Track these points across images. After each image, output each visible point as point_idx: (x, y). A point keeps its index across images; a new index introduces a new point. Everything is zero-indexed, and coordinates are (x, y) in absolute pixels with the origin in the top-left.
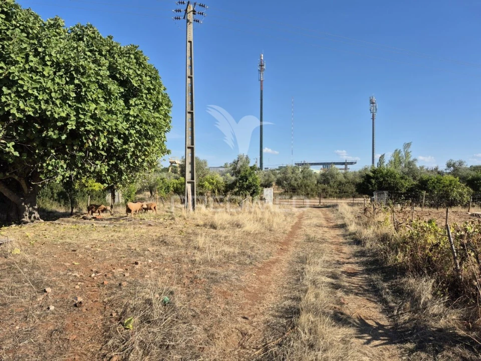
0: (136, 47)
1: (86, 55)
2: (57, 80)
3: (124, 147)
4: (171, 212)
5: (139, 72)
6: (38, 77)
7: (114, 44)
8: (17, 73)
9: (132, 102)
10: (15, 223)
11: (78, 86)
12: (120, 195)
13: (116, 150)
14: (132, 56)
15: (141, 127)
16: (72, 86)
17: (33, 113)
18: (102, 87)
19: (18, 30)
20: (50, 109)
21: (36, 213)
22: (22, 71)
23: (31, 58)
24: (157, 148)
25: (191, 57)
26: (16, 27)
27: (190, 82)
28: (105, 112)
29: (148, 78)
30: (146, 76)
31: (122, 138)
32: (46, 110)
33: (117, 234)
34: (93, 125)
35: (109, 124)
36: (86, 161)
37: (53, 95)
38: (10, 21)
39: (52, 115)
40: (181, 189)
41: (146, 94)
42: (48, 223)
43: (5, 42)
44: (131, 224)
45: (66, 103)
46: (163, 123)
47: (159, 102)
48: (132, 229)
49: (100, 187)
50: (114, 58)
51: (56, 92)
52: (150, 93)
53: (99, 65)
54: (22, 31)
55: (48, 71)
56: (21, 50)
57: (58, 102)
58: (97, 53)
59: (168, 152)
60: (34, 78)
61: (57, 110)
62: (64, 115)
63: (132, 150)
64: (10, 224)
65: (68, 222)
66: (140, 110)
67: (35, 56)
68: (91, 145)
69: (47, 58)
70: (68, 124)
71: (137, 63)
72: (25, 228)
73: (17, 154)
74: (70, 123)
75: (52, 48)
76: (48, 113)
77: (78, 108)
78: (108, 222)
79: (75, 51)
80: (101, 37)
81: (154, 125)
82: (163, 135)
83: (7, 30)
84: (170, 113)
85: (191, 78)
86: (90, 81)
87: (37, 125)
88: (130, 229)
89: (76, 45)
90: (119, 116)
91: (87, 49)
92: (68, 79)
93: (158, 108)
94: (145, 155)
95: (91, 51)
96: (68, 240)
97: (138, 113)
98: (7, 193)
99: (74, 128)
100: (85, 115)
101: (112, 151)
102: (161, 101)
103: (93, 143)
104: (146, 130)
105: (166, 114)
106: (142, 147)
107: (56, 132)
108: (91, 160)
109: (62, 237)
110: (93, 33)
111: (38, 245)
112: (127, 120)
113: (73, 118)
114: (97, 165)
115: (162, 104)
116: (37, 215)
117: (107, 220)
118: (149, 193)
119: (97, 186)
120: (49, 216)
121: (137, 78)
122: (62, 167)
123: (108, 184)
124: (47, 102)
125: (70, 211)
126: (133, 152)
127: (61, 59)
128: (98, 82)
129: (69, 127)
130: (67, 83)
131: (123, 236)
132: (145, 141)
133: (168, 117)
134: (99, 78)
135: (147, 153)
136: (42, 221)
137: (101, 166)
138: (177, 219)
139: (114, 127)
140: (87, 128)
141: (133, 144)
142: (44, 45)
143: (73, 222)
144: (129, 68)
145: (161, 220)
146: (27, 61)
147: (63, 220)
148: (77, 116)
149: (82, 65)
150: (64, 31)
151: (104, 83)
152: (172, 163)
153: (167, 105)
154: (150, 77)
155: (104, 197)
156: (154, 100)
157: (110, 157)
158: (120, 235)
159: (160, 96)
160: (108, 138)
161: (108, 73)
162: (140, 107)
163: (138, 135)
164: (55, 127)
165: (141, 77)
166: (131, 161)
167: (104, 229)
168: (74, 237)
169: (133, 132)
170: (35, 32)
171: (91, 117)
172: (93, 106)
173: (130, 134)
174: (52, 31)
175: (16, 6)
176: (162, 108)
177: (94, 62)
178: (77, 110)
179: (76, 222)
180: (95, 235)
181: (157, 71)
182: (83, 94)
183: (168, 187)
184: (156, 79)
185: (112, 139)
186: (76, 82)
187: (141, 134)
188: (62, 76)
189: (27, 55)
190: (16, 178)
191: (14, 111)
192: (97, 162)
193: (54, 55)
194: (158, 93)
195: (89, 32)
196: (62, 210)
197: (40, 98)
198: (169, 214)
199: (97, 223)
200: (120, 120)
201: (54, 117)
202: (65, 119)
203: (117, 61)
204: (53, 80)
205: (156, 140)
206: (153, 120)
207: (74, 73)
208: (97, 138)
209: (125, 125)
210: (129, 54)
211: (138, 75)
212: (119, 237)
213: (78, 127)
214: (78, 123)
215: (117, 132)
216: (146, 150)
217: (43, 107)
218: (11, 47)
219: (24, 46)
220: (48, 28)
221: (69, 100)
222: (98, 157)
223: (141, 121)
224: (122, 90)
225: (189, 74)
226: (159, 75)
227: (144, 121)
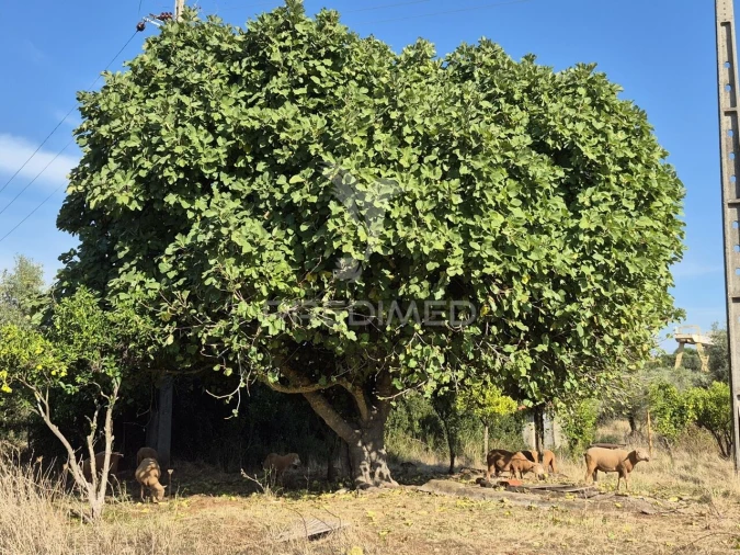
0: (590, 68)
1: (480, 108)
2: (426, 173)
3: (568, 308)
4: (696, 481)
5: (599, 126)
6: (390, 172)
7: (539, 72)
8: (354, 171)
9: (583, 198)
10: (345, 486)
11: (467, 180)
12: (557, 427)
13: (549, 318)
14: (582, 91)
15: (608, 257)
16: (455, 182)
17: (383, 248)
18: (516, 173)
19: (353, 83)
20: (413, 235)
21: (384, 464)
22: (363, 165)
23: (378, 135)
24: (649, 306)
25: (730, 61)
26: (350, 77)
27: (730, 127)
28: (525, 231)
29: (621, 135)
30: (616, 131)
31: (562, 287)
32: (406, 239)
33: (564, 531)
34: (498, 263)
35: (533, 256)
36: (485, 347)
37: (419, 205)
38: (339, 69)
39: (417, 248)
40: (717, 414)
41: (617, 174)
42: (408, 489)
43: (333, 112)
44: (593, 507)
45: (442, 220)
46: (663, 240)
47: (651, 190)
48: (599, 521)
49: (509, 407)
50: (539, 102)
51: (423, 199)
52: (627, 170)
53: (508, 126)
54: (361, 84)
55: (408, 156)
56: (361, 122)
57: (428, 219)
58: (502, 100)
59: (678, 315)
60: (384, 174)
61: (427, 236)
62: (440, 246)
63: (589, 314)
64: (335, 489)
65: (449, 490)
66: (604, 216)
67: (384, 130)
68: (494, 308)
69: (407, 129)
70: (448, 265)
71: (592, 105)
72: (364, 497)
73: (352, 336)
74: (451, 261)
75: (416, 106)
76: (411, 246)
77: (467, 227)
78: (538, 497)
79: (458, 104)
80: (510, 64)
81: (642, 248)
82: (662, 270)
83: (335, 87)
84: (681, 213)
85: (733, 114)
86: (491, 165)
87: (387, 272)
88: (594, 520)
89: (458, 92)
90: (554, 234)
91: (482, 96)
92: (446, 168)
93: (647, 204)
94: (618, 326)
95: (489, 98)
96: (454, 536)
97: (599, 222)
98: (331, 419)
99: (460, 272)
100: (481, 241)
101: (541, 320)
102: (655, 185)
103: (499, 305)
104: (619, 264)
105: (670, 216)
106: (612, 307)
107: (425, 284)
108: (495, 342)
109: (441, 528)
110: (493, 57)
111: (396, 543)
112: (574, 244)
113: (458, 251)
114: (508, 354)
115: (658, 193)
116: (385, 469)
117: (534, 491)
118: (626, 424)
119: (504, 405)
120: (407, 473)
121: (594, 141)
122: (435, 359)
123: (534, 400)
124: (407, 222)
125: (448, 462)
126: (591, 319)
127: (432, 128)
128: (506, 165)
129: (451, 272)
130: (445, 176)
131: (579, 536)
132: (620, 291)
133: (674, 223)
134: (510, 154)
135: (623, 321)
136: (395, 484)
137: (516, 357)
138: (717, 501)
139: (544, 264)
140: (486, 270)
141: (588, 302)
142: (400, 104)
143: (459, 492)
144: (575, 120)
145: (673, 501)
146: (370, 144)
147: (437, 486)
148: (465, 245)
149: (474, 133)
150: (435, 66)
151: (519, 164)
152: (682, 342)
153: (672, 194)
154: (626, 130)
155: (519, 432)
156: (639, 186)
157: (536, 334)
158: (571, 533)
159: (653, 175)
160: (531, 289)
161: (529, 140)
162: (604, 207)
163: (600, 277)
164: (422, 274)
165: (605, 135)
166: (585, 343)
167: (528, 514)
168: (467, 529)
169: (587, 270)
170: (384, 80)
171: (495, 245)
172: (499, 219)
173: (582, 276)
174: (413, 73)
175: (351, 38)
176: (657, 203)
177: (497, 121)
178: (465, 232)
179: (465, 492)
180: (511, 529)
181: (642, 115)
182: (477, 195)
183: (681, 410)
184: (640, 133)
185: (540, 292)
186: (464, 170)
187: (608, 275)
188: (434, 163)
189: (371, 131)
190: (349, 386)
191: (350, 248)
192: (508, 348)
193: (419, 121)
194: (647, 167)
195: (485, 58)
196: (431, 460)
197: (395, 214)
198: (692, 485)
199: (512, 498)
200: (558, 244)
201: (422, 254)
202: (440, 256)
203: (546, 109)
204: (418, 174)
205: (648, 286)
206: (636, 236)
207: (457, 152)
208: (507, 293)
209: (570, 255)
210: (575, 86)
211: (597, 132)
212: (570, 540)
213: (468, 270)
214: (467, 260)
215: (551, 274)
216: (622, 314)
217: (401, 234)
218: (343, 120)
219: (366, 113)
220: (404, 68)
221: (450, 212)
222: (508, 336)
223: (608, 241)
224: (560, 173)
225: (726, 104)
226: (649, 123)
227: (615, 240)
